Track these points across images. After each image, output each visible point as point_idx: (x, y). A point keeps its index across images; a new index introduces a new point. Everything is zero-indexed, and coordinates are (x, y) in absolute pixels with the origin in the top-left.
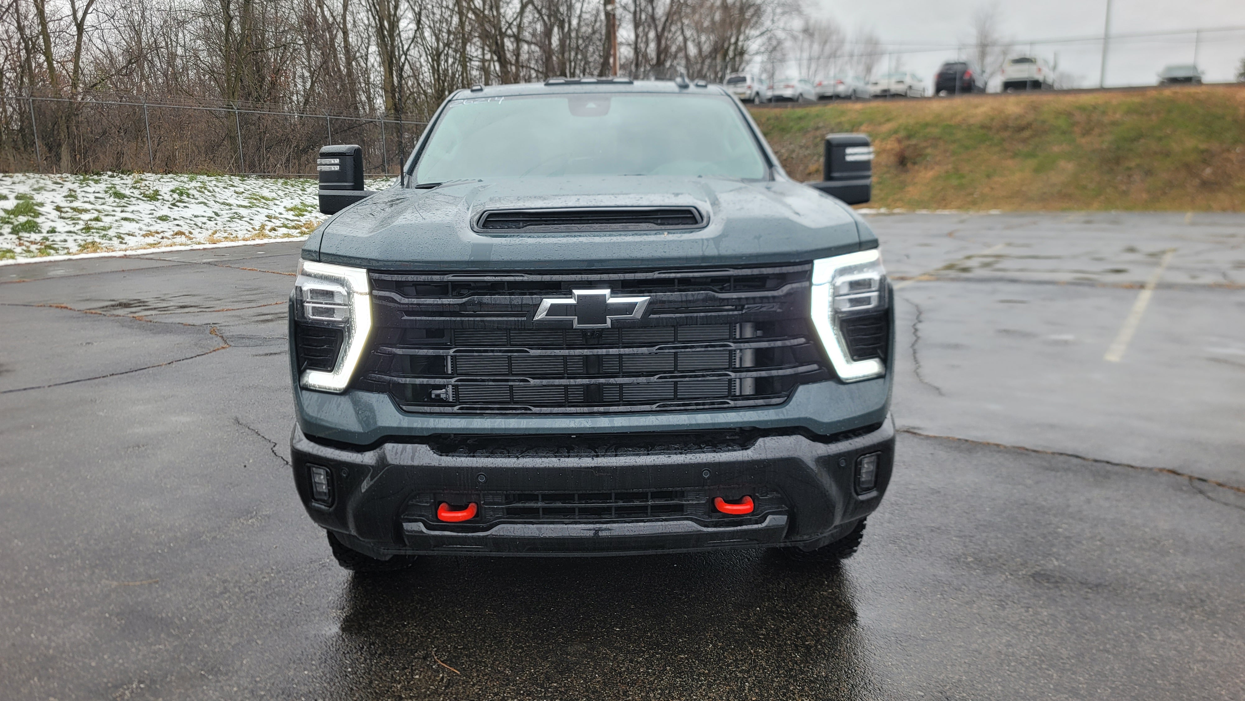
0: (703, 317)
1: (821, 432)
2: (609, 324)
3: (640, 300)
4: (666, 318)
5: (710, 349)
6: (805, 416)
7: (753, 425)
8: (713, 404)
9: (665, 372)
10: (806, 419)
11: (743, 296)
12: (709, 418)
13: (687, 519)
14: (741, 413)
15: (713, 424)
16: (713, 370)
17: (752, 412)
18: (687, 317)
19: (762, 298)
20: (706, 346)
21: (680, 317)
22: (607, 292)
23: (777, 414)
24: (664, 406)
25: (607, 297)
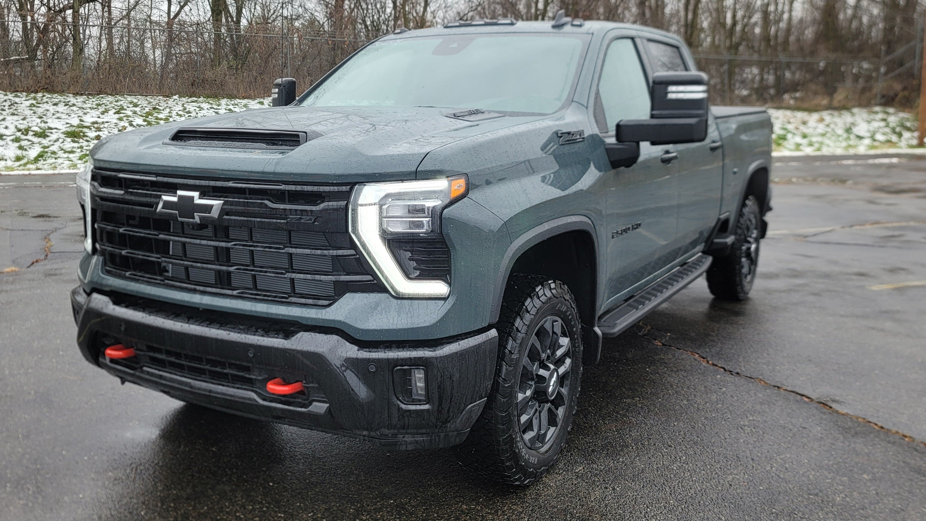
0: (259, 221)
1: (358, 337)
2: (197, 220)
3: (216, 203)
4: (234, 220)
5: (267, 250)
6: (340, 319)
7: (297, 320)
8: (276, 297)
9: (243, 265)
10: (339, 322)
11: (288, 208)
12: (265, 308)
13: (253, 391)
14: (290, 308)
15: (267, 313)
16: (276, 268)
17: (298, 309)
18: (248, 221)
19: (302, 211)
20: (266, 247)
21: (244, 220)
22: (195, 194)
23: (317, 314)
24: (242, 293)
25: (195, 199)
